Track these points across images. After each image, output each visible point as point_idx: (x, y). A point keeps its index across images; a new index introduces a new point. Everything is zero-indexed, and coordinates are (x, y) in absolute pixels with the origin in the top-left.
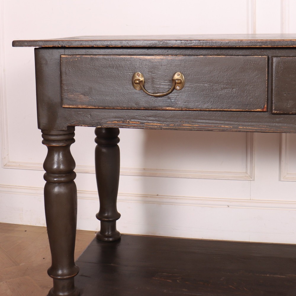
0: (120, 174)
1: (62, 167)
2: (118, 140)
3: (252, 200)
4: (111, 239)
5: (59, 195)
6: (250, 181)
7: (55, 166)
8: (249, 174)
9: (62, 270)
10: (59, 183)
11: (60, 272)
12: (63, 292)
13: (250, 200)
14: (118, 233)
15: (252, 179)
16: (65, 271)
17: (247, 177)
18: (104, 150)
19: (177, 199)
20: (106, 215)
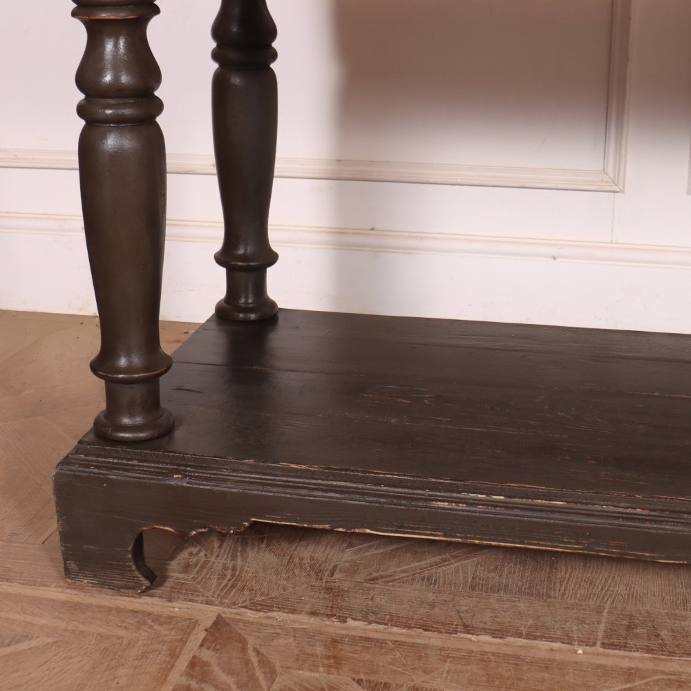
0: (275, 174)
1: (124, 79)
2: (274, 56)
3: (616, 243)
4: (253, 316)
5: (117, 155)
6: (613, 194)
7: (108, 78)
8: (611, 175)
9: (128, 356)
10: (119, 122)
11: (123, 362)
12: (131, 415)
13: (611, 242)
14: (273, 304)
15: (617, 189)
16: (136, 360)
17: (606, 182)
18: (236, 80)
19: (421, 238)
20: (241, 251)
